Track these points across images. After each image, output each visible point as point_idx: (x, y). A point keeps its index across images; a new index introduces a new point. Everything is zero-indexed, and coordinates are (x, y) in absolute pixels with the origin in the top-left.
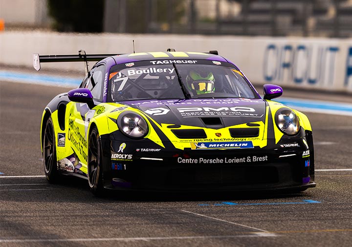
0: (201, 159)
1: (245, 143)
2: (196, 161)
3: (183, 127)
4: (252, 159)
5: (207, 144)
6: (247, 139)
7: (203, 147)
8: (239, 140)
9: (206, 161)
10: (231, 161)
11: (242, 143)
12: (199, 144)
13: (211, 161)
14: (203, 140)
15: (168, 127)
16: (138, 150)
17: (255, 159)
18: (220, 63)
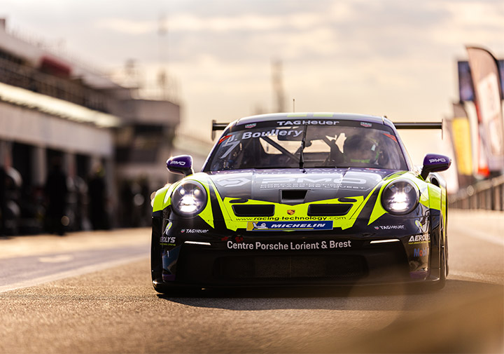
0: (258, 244)
2: (251, 246)
3: (251, 202)
4: (328, 244)
5: (268, 224)
6: (328, 219)
7: (263, 227)
8: (316, 219)
9: (264, 247)
10: (298, 247)
11: (317, 223)
12: (259, 224)
13: (272, 247)
14: (266, 219)
15: (231, 202)
16: (183, 231)
17: (333, 244)
18: (370, 125)
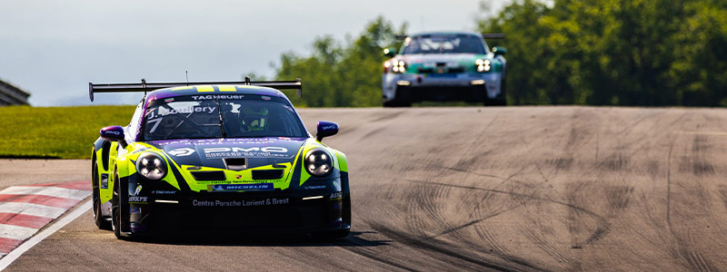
0: (218, 202)
1: (266, 184)
2: (212, 204)
3: (204, 169)
4: (271, 201)
5: (224, 186)
6: (269, 181)
7: (220, 189)
8: (259, 182)
9: (222, 204)
10: (249, 203)
11: (262, 184)
12: (217, 186)
13: (228, 204)
14: (221, 183)
15: (188, 169)
16: (153, 192)
17: (275, 201)
18: (269, 98)
